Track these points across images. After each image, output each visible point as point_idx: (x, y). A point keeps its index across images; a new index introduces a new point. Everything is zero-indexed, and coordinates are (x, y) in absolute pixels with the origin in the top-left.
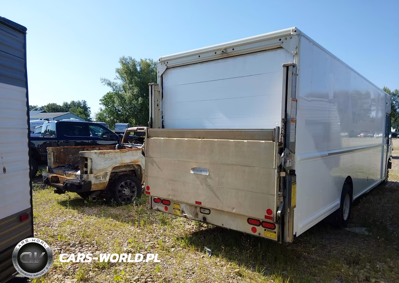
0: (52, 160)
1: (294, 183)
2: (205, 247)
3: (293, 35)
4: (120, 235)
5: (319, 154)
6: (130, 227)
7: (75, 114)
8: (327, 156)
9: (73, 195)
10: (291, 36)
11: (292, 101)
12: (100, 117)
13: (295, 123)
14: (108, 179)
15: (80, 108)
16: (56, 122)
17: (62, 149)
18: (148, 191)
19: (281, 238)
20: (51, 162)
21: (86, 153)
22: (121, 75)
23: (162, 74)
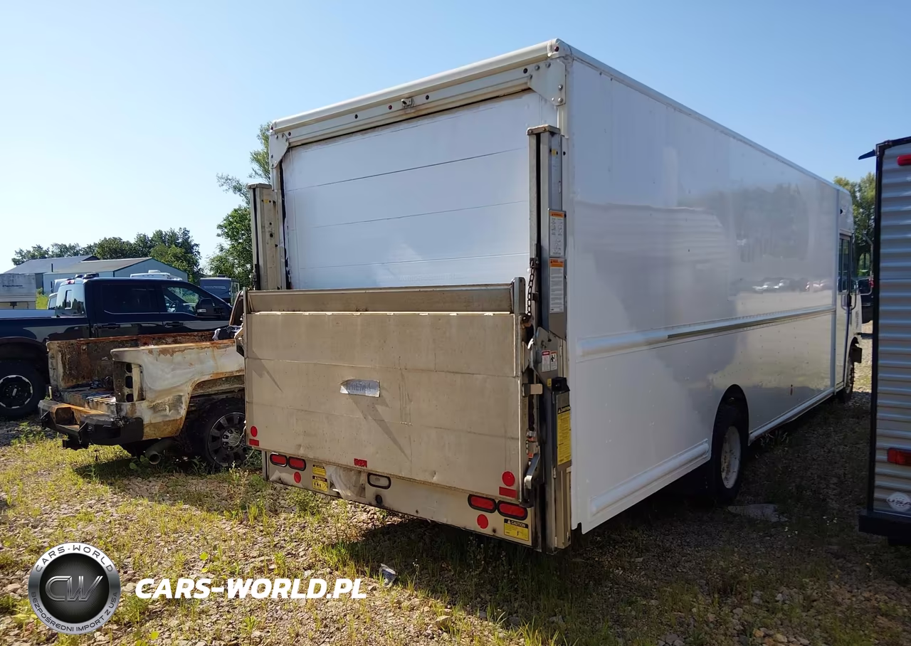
0: (61, 370)
1: (564, 410)
2: (382, 565)
3: (552, 59)
4: (194, 542)
5: (640, 338)
6: (224, 521)
7: (163, 261)
8: (665, 341)
9: (110, 452)
10: (549, 60)
11: (551, 217)
12: (221, 266)
13: (562, 268)
14: (183, 412)
15: (176, 246)
16: (85, 281)
17: (83, 344)
18: (255, 438)
19: (540, 540)
20: (57, 376)
21: (126, 353)
22: (264, 167)
23: (279, 160)
